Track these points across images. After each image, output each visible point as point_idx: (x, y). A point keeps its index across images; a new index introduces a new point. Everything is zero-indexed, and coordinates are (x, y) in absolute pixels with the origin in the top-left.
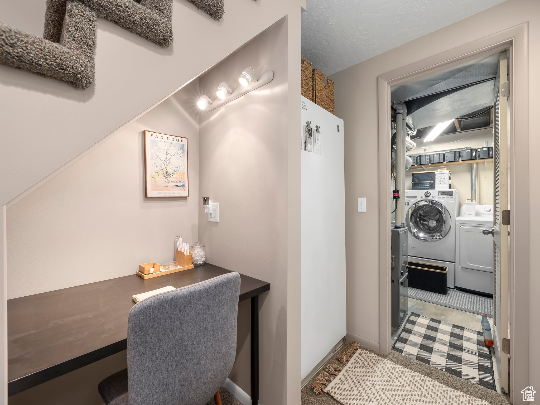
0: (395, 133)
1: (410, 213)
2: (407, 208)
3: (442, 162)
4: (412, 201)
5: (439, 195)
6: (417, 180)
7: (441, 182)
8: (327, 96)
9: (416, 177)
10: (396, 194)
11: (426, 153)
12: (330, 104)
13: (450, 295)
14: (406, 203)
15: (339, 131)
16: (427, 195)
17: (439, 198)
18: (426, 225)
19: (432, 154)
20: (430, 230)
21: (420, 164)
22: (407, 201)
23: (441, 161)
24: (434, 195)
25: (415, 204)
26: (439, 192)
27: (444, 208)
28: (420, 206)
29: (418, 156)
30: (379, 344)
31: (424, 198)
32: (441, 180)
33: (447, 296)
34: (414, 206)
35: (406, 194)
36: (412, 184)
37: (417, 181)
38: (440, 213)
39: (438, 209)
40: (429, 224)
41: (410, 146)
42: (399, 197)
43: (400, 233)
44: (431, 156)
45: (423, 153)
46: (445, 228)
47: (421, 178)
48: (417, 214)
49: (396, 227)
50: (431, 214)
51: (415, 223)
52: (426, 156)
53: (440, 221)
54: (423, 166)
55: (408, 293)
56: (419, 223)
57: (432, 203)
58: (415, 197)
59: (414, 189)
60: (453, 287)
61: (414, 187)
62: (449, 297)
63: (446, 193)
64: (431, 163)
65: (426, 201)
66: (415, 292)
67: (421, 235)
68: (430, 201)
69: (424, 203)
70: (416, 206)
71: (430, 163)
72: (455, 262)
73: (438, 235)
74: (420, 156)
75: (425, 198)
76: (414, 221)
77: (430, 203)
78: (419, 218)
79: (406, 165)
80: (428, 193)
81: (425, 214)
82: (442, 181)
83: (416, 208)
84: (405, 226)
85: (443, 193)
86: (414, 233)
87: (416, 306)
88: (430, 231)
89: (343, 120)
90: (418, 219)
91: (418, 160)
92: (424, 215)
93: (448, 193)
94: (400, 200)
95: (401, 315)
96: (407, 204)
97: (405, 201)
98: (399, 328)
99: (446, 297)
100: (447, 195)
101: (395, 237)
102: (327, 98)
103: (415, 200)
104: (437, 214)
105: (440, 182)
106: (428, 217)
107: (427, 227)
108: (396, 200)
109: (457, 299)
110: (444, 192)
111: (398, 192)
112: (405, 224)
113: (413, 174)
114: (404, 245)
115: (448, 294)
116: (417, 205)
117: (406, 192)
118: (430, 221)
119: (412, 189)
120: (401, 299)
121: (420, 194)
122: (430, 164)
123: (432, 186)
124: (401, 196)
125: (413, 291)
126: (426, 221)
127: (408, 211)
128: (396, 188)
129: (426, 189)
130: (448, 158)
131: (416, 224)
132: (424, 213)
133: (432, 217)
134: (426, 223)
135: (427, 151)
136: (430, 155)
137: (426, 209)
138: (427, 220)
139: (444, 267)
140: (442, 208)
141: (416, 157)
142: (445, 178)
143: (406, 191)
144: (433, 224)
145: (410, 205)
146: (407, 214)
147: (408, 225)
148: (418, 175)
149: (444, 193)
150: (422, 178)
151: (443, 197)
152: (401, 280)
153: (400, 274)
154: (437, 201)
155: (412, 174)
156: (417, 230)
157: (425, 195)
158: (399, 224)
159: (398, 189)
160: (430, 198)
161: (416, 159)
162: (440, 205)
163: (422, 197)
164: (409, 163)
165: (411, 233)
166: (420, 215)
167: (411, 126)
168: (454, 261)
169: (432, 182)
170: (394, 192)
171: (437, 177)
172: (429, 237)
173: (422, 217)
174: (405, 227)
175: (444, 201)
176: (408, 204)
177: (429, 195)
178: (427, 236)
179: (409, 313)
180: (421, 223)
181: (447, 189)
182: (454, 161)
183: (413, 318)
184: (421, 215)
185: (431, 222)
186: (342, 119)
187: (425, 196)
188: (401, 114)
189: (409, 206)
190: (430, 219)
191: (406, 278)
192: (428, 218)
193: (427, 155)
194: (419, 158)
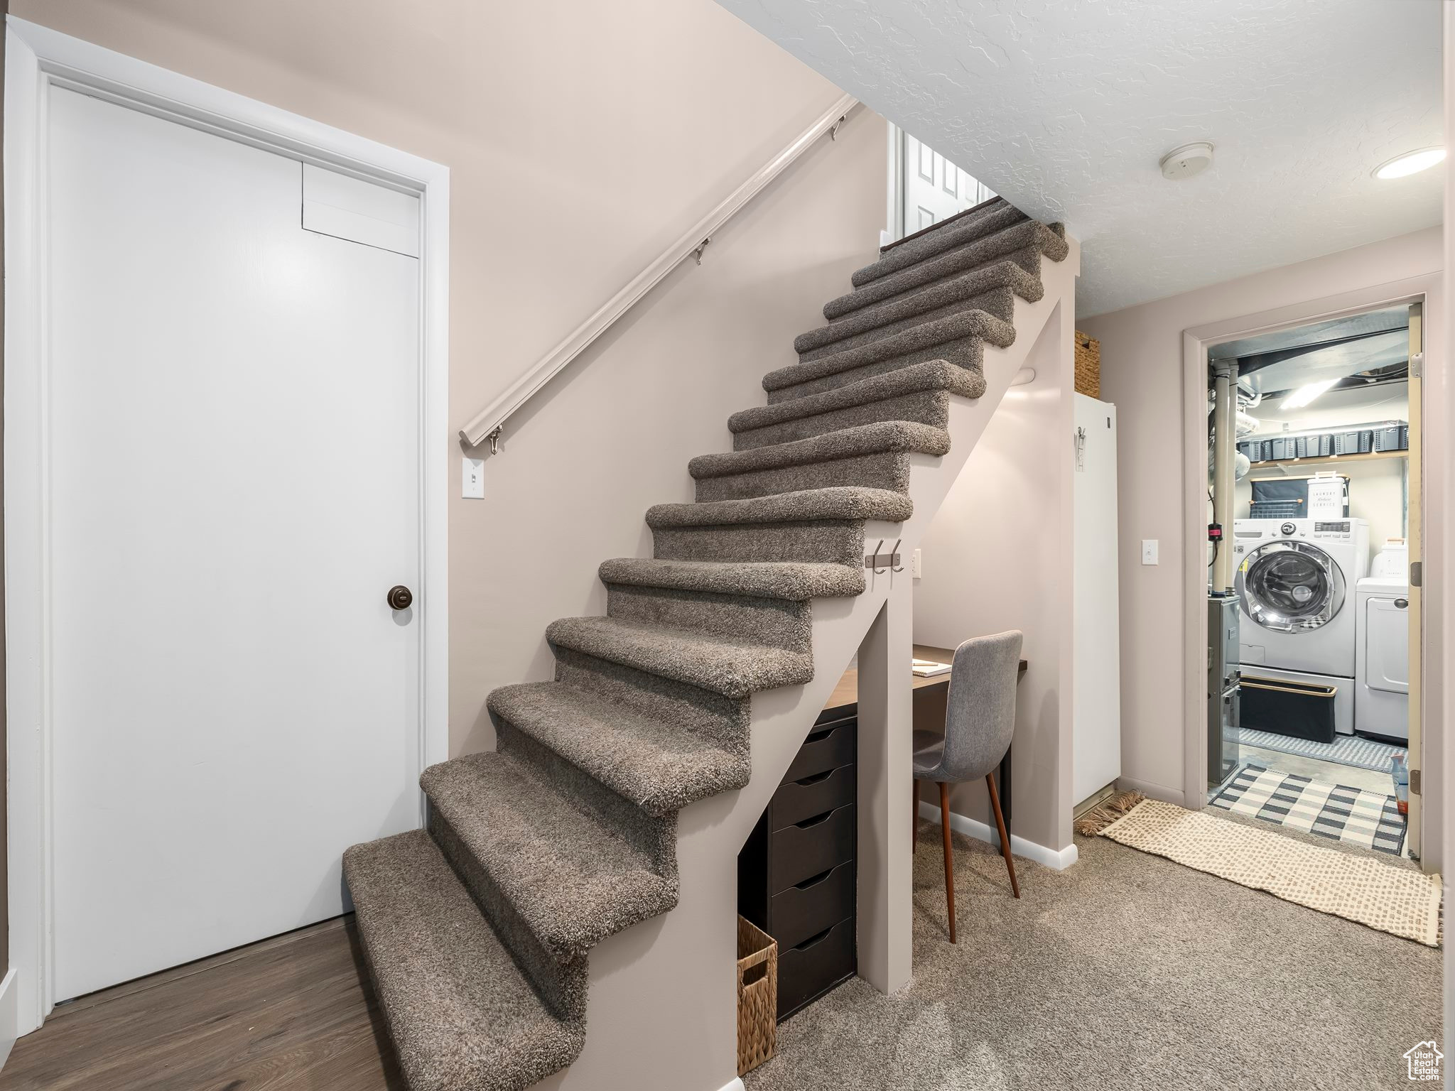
0: (1213, 411)
1: (1245, 569)
2: (1237, 558)
3: (1328, 454)
4: (1251, 544)
5: (1316, 531)
6: (1262, 496)
7: (1323, 502)
8: (1089, 370)
9: (1261, 490)
10: (1216, 532)
11: (1288, 433)
12: (1093, 380)
13: (1340, 745)
14: (1235, 548)
15: (1109, 427)
16: (1287, 529)
17: (1315, 536)
18: (1286, 597)
19: (1302, 437)
20: (1296, 608)
21: (1272, 460)
22: (1236, 544)
23: (1325, 452)
24: (1305, 530)
25: (1258, 550)
26: (1316, 523)
27: (1330, 560)
28: (1271, 555)
29: (1265, 441)
30: (1184, 792)
31: (1279, 536)
32: (1323, 497)
33: (1331, 745)
34: (1256, 554)
35: (1237, 529)
36: (1251, 505)
37: (1262, 499)
38: (1321, 570)
39: (1314, 563)
40: (1294, 595)
41: (1245, 429)
42: (1220, 538)
43: (1224, 605)
44: (1298, 441)
45: (1279, 434)
46: (1331, 603)
47: (1273, 491)
48: (1263, 572)
49: (1215, 595)
50: (1298, 572)
51: (1258, 592)
52: (1287, 442)
53: (1320, 589)
54: (1278, 464)
55: (1240, 737)
56: (1269, 595)
57: (1301, 547)
58: (1259, 535)
59: (1255, 517)
60: (1351, 733)
61: (1256, 511)
62: (1336, 747)
63: (1335, 526)
64: (1300, 456)
65: (1285, 543)
66: (1256, 736)
67: (1273, 617)
68: (1294, 543)
69: (1280, 548)
70: (1260, 555)
71: (1297, 457)
72: (1354, 678)
73: (1311, 619)
74: (1271, 441)
75: (1283, 537)
76: (1255, 587)
77: (1294, 547)
78: (1268, 580)
79: (1237, 471)
80: (1291, 527)
81: (1282, 572)
82: (1325, 500)
83: (1261, 559)
84: (1234, 593)
85: (1326, 526)
86: (1256, 614)
87: (1258, 757)
88: (1295, 610)
89: (1115, 405)
90: (1265, 585)
91: (1267, 452)
92: (1280, 574)
93: (1339, 526)
94: (1223, 545)
95: (1225, 767)
96: (1239, 550)
97: (1234, 544)
98: (1222, 782)
99: (1330, 747)
100: (1337, 531)
101: (1215, 613)
102: (1089, 373)
103: (1258, 542)
104: (1313, 574)
105: (1319, 502)
106: (1289, 580)
107: (1287, 603)
108: (1215, 544)
109: (1355, 751)
110: (1329, 524)
111: (1219, 527)
112: (1234, 590)
113: (1253, 483)
114: (1231, 630)
115: (1334, 743)
116: (1262, 551)
117: (1236, 524)
118: (1295, 589)
119: (1251, 517)
120: (1225, 746)
121: (1269, 529)
122: (1296, 460)
123: (1301, 511)
124: (1225, 535)
125: (1251, 735)
126: (1286, 588)
127: (1241, 566)
128: (1214, 521)
129: (1286, 517)
130: (1342, 445)
131: (1261, 594)
132: (1279, 569)
133: (1300, 580)
134: (1288, 593)
135: (1290, 428)
136: (1296, 439)
137: (1287, 561)
138: (1288, 586)
139: (1329, 687)
140: (1326, 559)
141: (1262, 444)
142: (1332, 494)
143: (1235, 521)
144: (1302, 594)
145: (1246, 552)
146: (1239, 573)
147: (1241, 593)
148: (1266, 485)
149: (1330, 526)
150: (1276, 493)
151: (1327, 536)
152: (1225, 695)
153: (1223, 683)
154: (1311, 543)
155: (1250, 484)
156: (1261, 606)
157: (1282, 530)
158: (1222, 590)
159: (1218, 522)
160: (1293, 537)
161: (1261, 447)
162: (1319, 552)
163: (1274, 535)
164: (1243, 468)
165: (1249, 615)
166: (1270, 573)
167: (1249, 390)
168: (1352, 675)
169: (1300, 501)
170: (1211, 527)
171: (1312, 491)
172: (1291, 621)
173: (1277, 580)
174: (1233, 596)
175: (1328, 543)
176: (1241, 550)
177: (1292, 530)
178: (1286, 620)
179: (1242, 765)
180: (1273, 593)
181: (1337, 517)
182: (1356, 452)
183: (1248, 772)
184: (1274, 576)
185: (1299, 592)
186: (1113, 404)
187: (1283, 532)
188: (1226, 377)
189: (1243, 555)
190: (1297, 582)
191: (1235, 695)
192: (1290, 582)
193: (1290, 439)
194: (1267, 445)
